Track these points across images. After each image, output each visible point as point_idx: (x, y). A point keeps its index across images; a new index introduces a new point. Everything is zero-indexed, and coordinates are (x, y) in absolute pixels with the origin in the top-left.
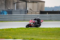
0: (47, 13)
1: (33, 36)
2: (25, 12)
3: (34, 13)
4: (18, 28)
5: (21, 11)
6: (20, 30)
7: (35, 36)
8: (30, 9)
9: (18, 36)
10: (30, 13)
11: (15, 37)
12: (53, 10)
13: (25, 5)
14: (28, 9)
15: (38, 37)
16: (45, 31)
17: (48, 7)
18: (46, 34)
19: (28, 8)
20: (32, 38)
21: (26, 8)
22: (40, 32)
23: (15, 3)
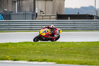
0: (69, 18)
1: (46, 55)
2: (33, 15)
3: (47, 17)
4: (20, 43)
5: (25, 14)
6: (24, 45)
7: (49, 55)
8: (41, 11)
9: (21, 55)
10: (41, 17)
11: (16, 58)
12: (78, 13)
13: (33, 4)
14: (37, 11)
15: (53, 57)
16: (66, 48)
17: (71, 8)
18: (68, 53)
19: (36, 9)
20: (44, 58)
21: (34, 9)
22: (57, 49)
23: (15, 2)
